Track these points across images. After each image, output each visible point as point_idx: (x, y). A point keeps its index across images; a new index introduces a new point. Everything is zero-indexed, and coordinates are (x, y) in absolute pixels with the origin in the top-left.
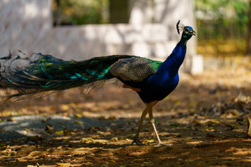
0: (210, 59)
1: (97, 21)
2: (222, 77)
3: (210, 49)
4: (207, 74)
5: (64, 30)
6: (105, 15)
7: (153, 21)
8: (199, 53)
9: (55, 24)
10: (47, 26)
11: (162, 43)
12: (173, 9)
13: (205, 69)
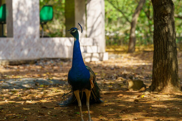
0: (112, 54)
1: (61, 36)
2: (117, 62)
3: (111, 50)
4: (110, 61)
5: (45, 39)
6: (64, 33)
7: (86, 36)
9: (41, 37)
10: (38, 37)
11: (90, 46)
12: (95, 30)
13: (109, 59)
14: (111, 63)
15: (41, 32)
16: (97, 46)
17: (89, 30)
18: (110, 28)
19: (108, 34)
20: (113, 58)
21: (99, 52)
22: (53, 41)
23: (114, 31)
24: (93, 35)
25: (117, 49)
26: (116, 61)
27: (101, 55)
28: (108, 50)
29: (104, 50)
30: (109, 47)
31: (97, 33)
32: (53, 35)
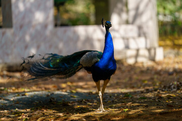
0: (168, 50)
1: (86, 22)
2: (178, 63)
3: (168, 42)
4: (166, 60)
5: (63, 29)
6: (92, 19)
7: (127, 22)
8: (160, 46)
9: (56, 25)
10: (51, 27)
11: (134, 38)
12: (142, 14)
13: (165, 57)
14: (168, 64)
15: (56, 18)
16: (146, 37)
17: (132, 13)
18: (164, 8)
20: (172, 56)
21: (148, 46)
22: (75, 33)
23: (172, 13)
24: (138, 22)
25: (177, 42)
26: (176, 60)
27: (153, 51)
28: (162, 43)
29: (156, 44)
30: (164, 37)
31: (144, 18)
32: (75, 22)
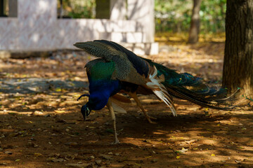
0: (163, 45)
1: (89, 17)
2: (171, 57)
3: (163, 39)
4: (160, 55)
5: (65, 21)
6: (94, 13)
7: (128, 18)
8: (156, 41)
9: (59, 17)
10: (53, 19)
11: (132, 33)
12: (140, 9)
13: (160, 52)
14: (162, 58)
15: (59, 10)
16: (143, 33)
17: (131, 8)
18: (163, 7)
19: (159, 16)
20: (165, 51)
21: (145, 41)
22: (77, 24)
23: (168, 11)
24: (136, 16)
25: (171, 39)
26: (170, 55)
27: (148, 46)
28: (158, 39)
29: (152, 39)
30: (160, 34)
31: (142, 12)
32: (77, 15)
